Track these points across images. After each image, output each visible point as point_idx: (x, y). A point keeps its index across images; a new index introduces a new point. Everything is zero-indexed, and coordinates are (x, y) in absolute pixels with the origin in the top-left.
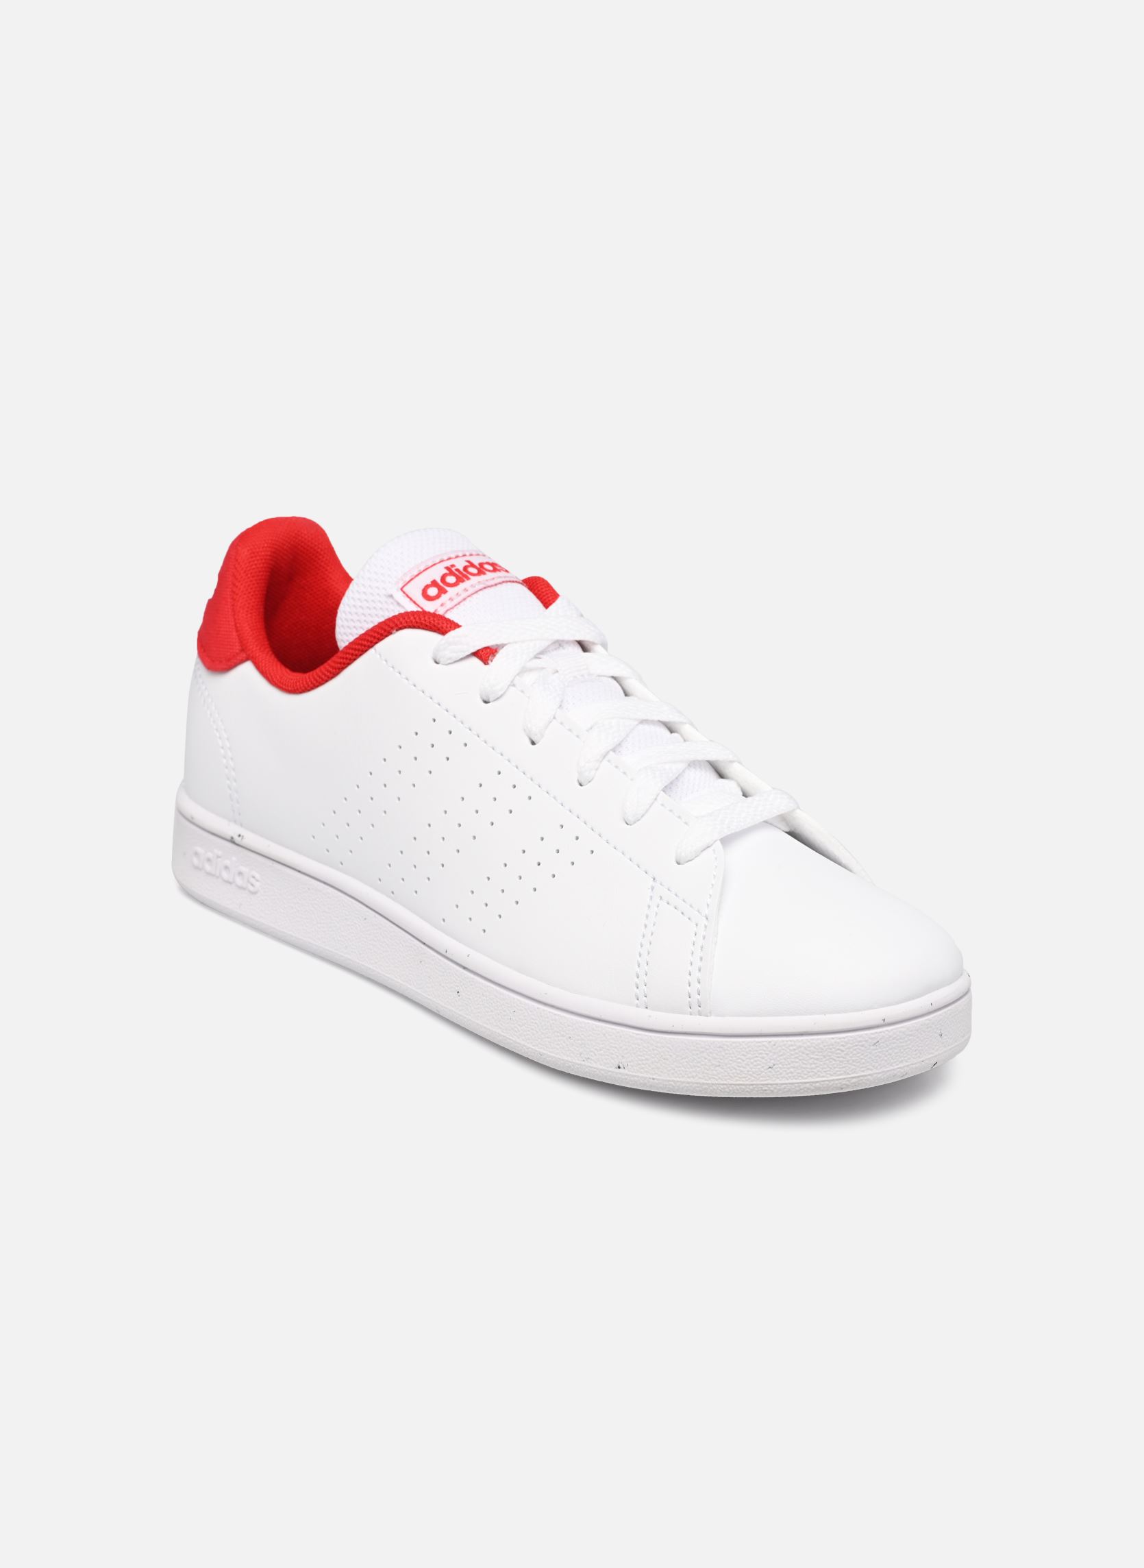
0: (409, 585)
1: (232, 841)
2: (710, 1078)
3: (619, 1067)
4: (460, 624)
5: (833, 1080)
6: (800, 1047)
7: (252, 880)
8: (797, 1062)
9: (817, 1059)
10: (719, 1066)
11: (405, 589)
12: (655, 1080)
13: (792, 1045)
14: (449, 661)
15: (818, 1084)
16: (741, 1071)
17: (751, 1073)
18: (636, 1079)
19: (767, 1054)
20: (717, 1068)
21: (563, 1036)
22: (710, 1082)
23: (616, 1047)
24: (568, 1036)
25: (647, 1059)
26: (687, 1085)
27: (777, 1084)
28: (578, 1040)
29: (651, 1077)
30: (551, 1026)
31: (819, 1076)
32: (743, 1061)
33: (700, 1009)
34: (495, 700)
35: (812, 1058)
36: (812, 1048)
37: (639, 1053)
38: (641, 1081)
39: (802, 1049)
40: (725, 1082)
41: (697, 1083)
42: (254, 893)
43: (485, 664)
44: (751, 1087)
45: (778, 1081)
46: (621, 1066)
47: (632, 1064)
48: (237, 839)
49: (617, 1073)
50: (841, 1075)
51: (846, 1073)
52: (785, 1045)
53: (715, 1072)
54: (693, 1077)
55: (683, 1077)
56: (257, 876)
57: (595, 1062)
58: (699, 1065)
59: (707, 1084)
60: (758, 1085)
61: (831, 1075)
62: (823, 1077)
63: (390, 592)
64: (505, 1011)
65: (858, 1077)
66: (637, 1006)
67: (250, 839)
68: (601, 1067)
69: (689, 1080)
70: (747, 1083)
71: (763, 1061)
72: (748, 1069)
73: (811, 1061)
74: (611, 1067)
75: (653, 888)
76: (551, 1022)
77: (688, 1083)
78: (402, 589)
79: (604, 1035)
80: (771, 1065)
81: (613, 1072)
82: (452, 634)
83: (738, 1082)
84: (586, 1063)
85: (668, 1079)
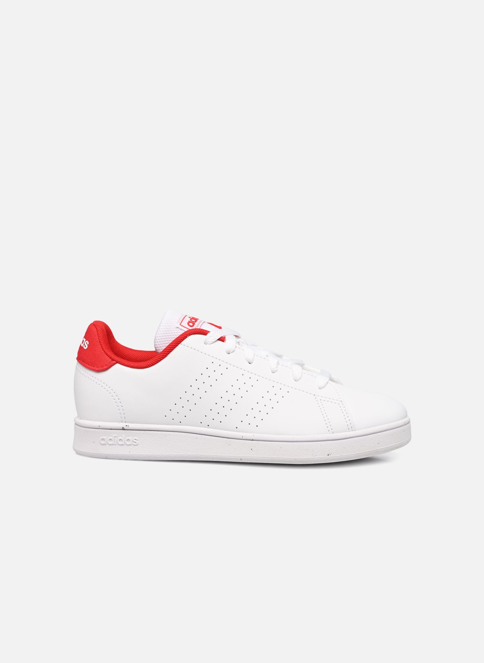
0: (182, 323)
1: (123, 429)
2: (360, 451)
3: (328, 455)
4: (210, 331)
5: (396, 445)
6: (386, 435)
7: (135, 441)
8: (386, 440)
9: (391, 438)
10: (363, 446)
11: (181, 324)
12: (342, 456)
13: (384, 435)
14: (211, 343)
15: (392, 447)
16: (370, 446)
17: (373, 446)
18: (335, 457)
19: (377, 439)
20: (362, 447)
21: (304, 450)
22: (360, 452)
23: (326, 448)
24: (306, 450)
25: (338, 450)
26: (353, 455)
27: (381, 449)
28: (311, 450)
29: (341, 455)
30: (298, 448)
31: (392, 444)
32: (370, 443)
33: (352, 429)
34: (232, 352)
35: (390, 438)
36: (389, 435)
37: (335, 448)
38: (337, 458)
39: (387, 435)
40: (365, 451)
41: (356, 454)
42: (137, 445)
43: (223, 342)
44: (373, 451)
45: (381, 448)
46: (329, 454)
47: (333, 453)
48: (125, 428)
49: (328, 457)
50: (397, 443)
51: (398, 442)
52: (382, 435)
53: (362, 449)
54: (355, 452)
55: (352, 453)
56: (137, 438)
57: (319, 456)
58: (356, 447)
59: (360, 453)
60: (375, 450)
61: (395, 443)
62: (393, 444)
63: (177, 326)
64: (276, 449)
65: (401, 443)
66: (330, 433)
67: (132, 426)
68: (322, 457)
69: (354, 453)
70: (372, 450)
71: (376, 442)
72: (372, 445)
73: (389, 439)
74: (325, 456)
75: (316, 398)
76: (298, 447)
77: (354, 454)
78: (180, 325)
79: (321, 445)
80: (378, 443)
81: (326, 457)
82: (209, 334)
83: (369, 451)
84: (315, 457)
85: (347, 454)
